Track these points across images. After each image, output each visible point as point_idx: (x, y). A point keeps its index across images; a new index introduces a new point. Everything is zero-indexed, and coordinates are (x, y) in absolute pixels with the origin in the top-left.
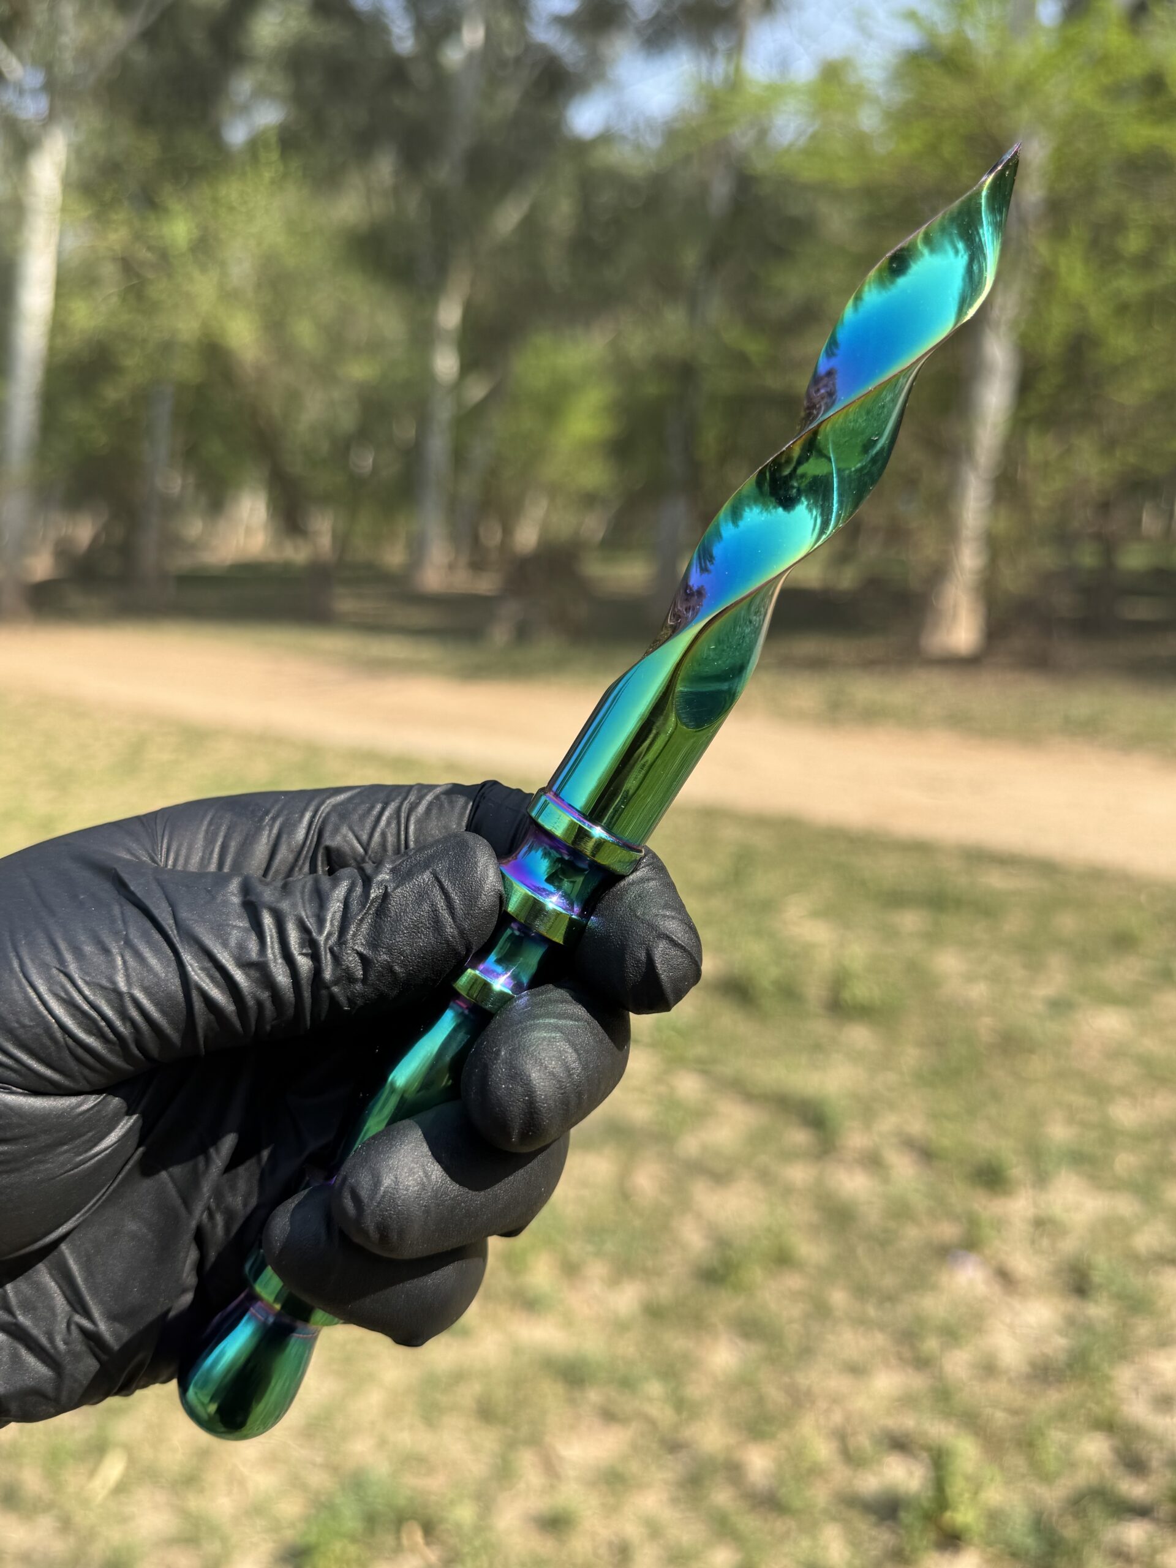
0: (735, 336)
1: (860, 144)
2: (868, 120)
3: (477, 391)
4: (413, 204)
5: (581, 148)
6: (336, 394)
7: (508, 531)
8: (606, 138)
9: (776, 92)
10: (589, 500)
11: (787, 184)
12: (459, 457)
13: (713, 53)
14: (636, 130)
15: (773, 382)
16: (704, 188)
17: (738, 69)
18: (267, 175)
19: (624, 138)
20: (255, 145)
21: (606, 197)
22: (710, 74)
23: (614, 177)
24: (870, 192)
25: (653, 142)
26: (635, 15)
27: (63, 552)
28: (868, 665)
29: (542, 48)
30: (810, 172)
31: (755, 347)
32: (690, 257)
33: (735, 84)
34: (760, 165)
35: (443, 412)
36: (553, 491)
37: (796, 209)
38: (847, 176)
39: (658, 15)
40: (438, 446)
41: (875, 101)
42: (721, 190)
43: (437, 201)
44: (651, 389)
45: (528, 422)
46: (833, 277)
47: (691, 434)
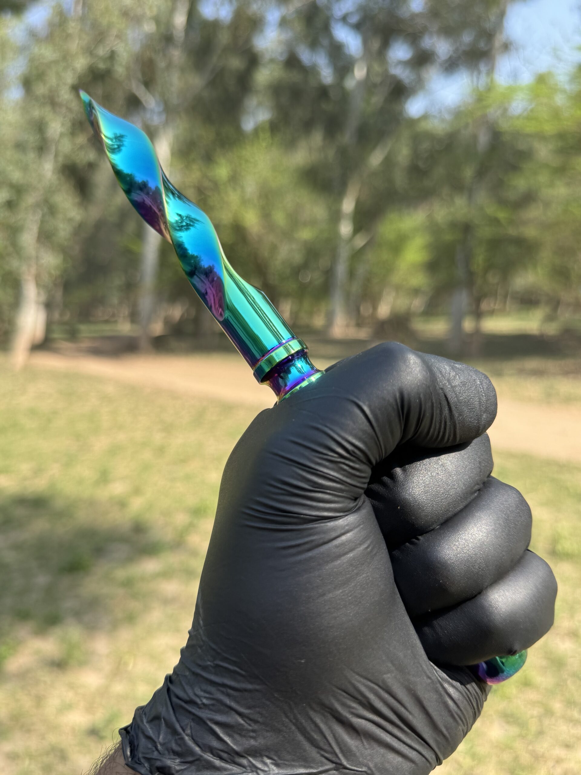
0: (492, 209)
1: (556, 114)
2: (560, 100)
3: (360, 241)
4: (331, 153)
5: (412, 123)
6: (294, 246)
7: (375, 308)
8: (425, 117)
9: (512, 90)
10: (416, 292)
11: (517, 135)
12: (351, 274)
13: (479, 72)
14: (440, 112)
15: (512, 232)
16: (475, 137)
17: (492, 81)
18: (264, 144)
19: (434, 117)
20: (256, 131)
21: (425, 145)
22: (478, 83)
23: (429, 136)
24: (561, 136)
25: (448, 117)
26: (439, 57)
27: (167, 322)
29: (394, 77)
30: (530, 128)
31: (502, 215)
32: (468, 172)
33: (490, 88)
34: (504, 126)
35: (344, 253)
36: (398, 288)
37: (522, 146)
38: (549, 128)
39: (450, 58)
40: (341, 269)
41: (564, 91)
42: (483, 139)
43: (343, 152)
44: (448, 237)
45: (385, 255)
46: (543, 178)
47: (468, 259)
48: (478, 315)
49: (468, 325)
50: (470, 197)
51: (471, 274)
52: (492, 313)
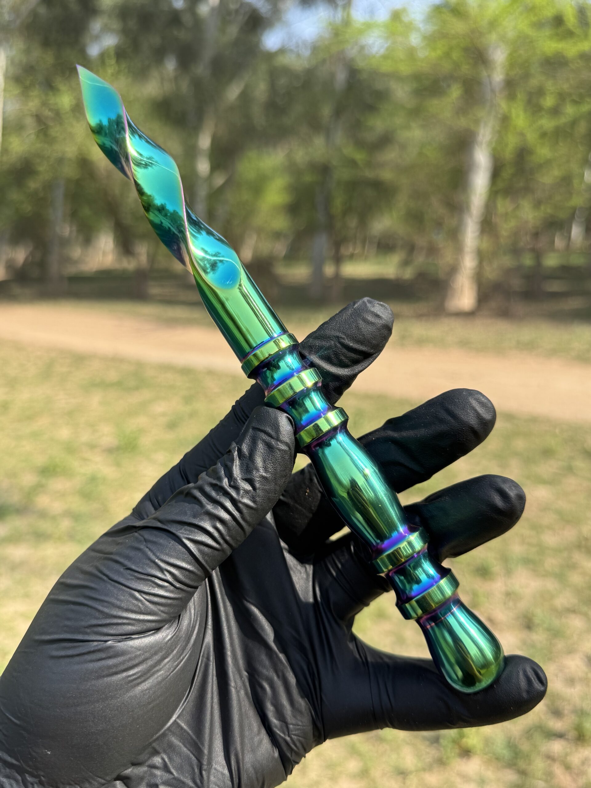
0: (349, 151)
1: (411, 53)
2: (415, 40)
3: (219, 180)
4: (185, 86)
5: (270, 56)
8: (282, 51)
9: (368, 26)
10: (277, 235)
11: (375, 74)
12: (211, 215)
13: (336, 6)
15: (369, 174)
16: (332, 75)
17: (348, 15)
18: (110, 71)
19: (291, 51)
20: (103, 56)
21: (283, 81)
22: (334, 17)
23: (286, 71)
24: (417, 77)
25: (306, 53)
27: (10, 266)
28: (420, 316)
29: (249, 5)
30: (386, 67)
31: (360, 156)
32: (326, 111)
33: (347, 22)
34: (361, 64)
35: (202, 192)
36: (259, 231)
37: (379, 86)
38: (405, 69)
41: (419, 30)
42: (341, 77)
43: (197, 84)
44: (308, 178)
45: (245, 196)
46: (399, 120)
47: (328, 201)
48: (338, 260)
49: (329, 270)
50: (328, 136)
51: (330, 217)
52: (352, 257)
